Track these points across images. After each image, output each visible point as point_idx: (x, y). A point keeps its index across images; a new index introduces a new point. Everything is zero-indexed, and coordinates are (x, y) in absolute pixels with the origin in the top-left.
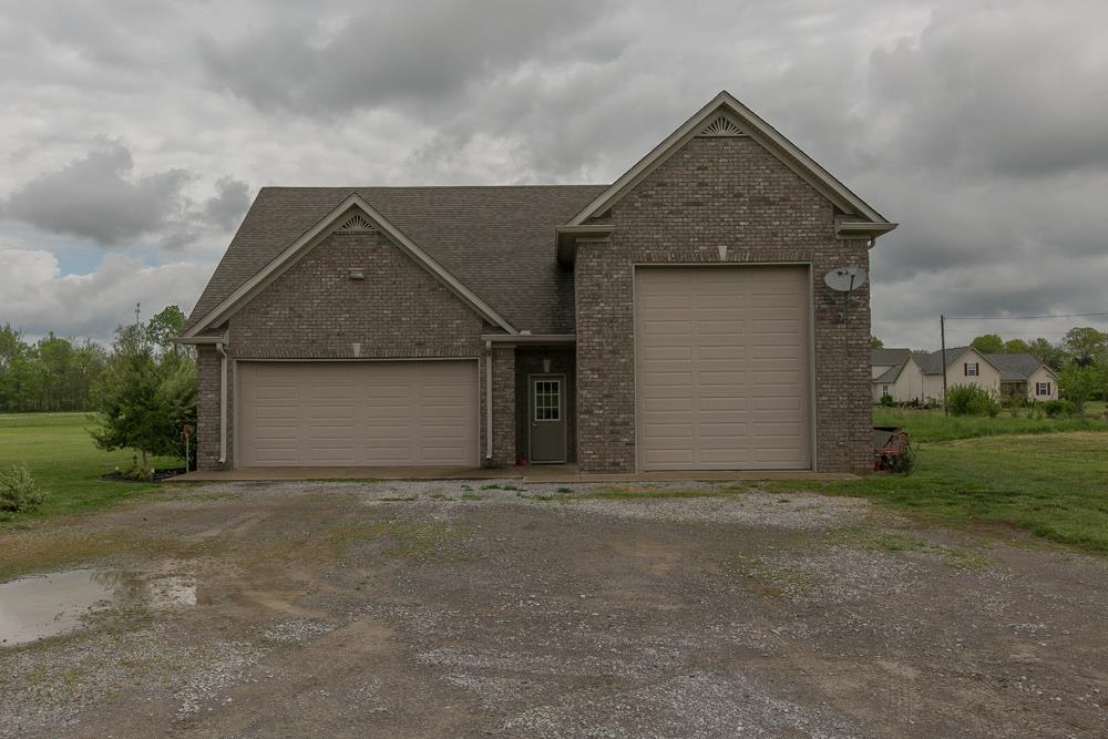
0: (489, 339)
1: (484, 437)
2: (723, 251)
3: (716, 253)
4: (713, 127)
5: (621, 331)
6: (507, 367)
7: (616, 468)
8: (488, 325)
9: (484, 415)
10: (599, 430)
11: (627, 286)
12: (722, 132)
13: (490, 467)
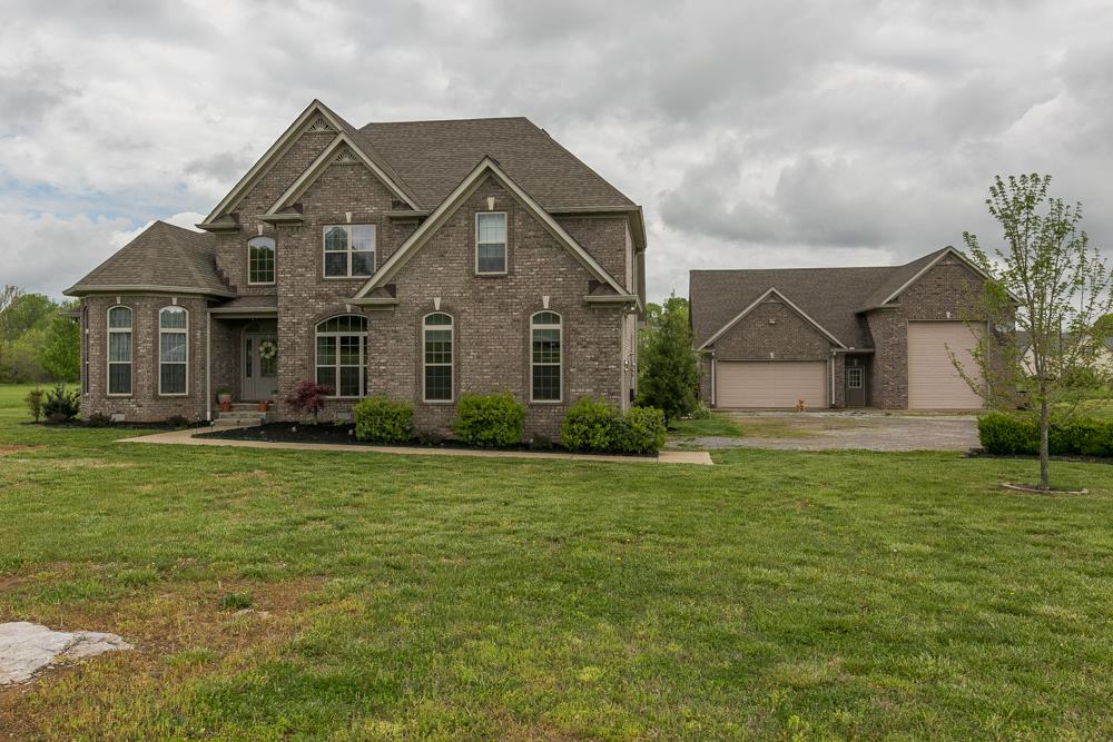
0: (835, 351)
1: (831, 394)
2: (948, 314)
3: (945, 315)
4: (944, 260)
5: (902, 349)
6: (841, 363)
7: (900, 408)
8: (833, 345)
9: (831, 385)
10: (892, 391)
11: (905, 329)
12: (949, 263)
13: (833, 408)
